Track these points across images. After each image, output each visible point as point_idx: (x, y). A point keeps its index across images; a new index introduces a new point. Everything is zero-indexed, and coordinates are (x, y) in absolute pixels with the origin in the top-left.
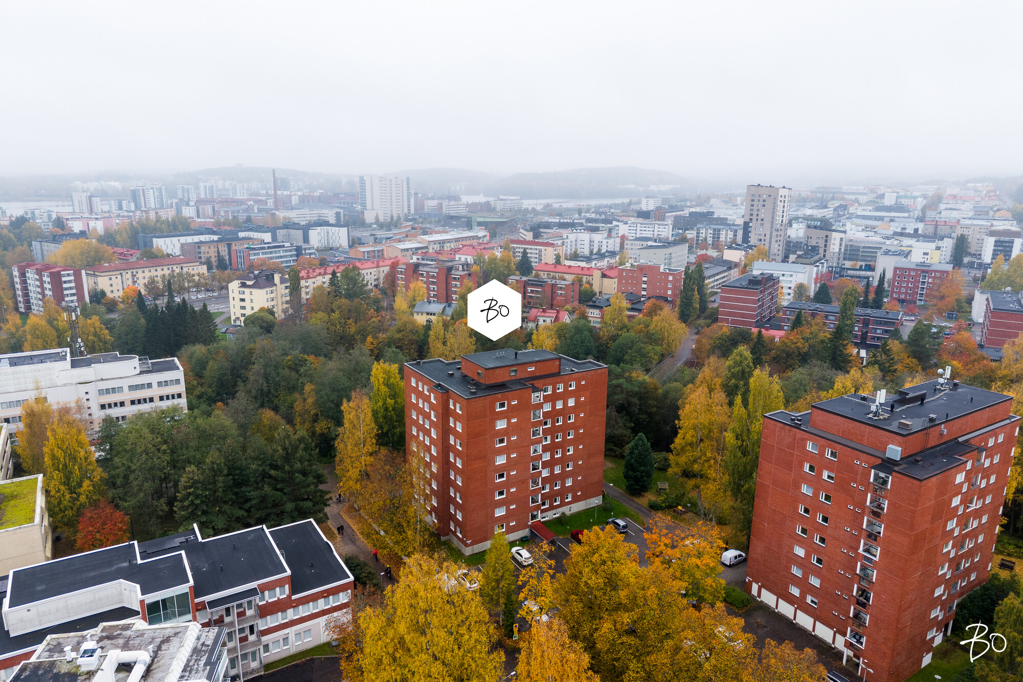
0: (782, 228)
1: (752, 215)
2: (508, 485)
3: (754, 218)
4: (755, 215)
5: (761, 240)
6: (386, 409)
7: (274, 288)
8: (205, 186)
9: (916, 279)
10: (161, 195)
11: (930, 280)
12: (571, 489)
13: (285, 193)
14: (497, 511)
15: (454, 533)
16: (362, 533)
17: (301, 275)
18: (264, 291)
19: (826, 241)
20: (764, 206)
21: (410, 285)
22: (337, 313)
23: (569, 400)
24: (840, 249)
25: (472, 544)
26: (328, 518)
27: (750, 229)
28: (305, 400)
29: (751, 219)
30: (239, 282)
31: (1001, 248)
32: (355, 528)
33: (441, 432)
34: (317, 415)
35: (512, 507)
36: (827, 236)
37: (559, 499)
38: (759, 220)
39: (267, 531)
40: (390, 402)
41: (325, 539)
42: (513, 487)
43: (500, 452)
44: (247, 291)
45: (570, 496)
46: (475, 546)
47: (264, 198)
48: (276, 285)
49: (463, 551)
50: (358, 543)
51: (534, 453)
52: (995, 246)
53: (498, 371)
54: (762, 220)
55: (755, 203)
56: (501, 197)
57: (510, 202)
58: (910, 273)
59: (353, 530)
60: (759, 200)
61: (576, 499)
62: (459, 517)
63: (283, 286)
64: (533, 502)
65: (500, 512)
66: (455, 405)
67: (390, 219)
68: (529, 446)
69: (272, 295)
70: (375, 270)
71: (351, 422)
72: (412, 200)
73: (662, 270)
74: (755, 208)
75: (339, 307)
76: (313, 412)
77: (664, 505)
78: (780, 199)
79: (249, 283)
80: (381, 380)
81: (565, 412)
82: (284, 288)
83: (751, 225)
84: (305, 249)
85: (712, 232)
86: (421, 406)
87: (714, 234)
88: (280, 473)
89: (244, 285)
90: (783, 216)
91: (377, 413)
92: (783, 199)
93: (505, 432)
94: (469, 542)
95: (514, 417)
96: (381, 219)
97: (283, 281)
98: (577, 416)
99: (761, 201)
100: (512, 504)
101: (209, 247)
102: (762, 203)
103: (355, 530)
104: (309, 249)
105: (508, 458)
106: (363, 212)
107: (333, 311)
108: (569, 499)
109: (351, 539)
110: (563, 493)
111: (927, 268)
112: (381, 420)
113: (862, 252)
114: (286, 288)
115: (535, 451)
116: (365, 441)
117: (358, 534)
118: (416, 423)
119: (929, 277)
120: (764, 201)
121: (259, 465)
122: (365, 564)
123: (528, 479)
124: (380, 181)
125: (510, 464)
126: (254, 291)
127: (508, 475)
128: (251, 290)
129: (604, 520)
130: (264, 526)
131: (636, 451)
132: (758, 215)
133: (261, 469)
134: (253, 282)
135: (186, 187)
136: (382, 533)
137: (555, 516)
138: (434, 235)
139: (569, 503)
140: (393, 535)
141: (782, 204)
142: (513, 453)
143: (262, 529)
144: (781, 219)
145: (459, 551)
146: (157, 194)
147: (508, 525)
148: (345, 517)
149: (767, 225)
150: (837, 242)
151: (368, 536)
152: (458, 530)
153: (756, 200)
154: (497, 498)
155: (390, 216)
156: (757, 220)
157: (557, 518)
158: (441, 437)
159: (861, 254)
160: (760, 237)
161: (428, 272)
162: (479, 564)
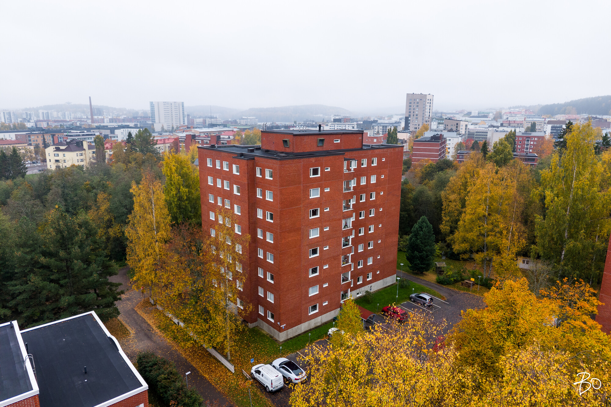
0: (430, 120)
1: (410, 112)
2: (321, 261)
3: (412, 114)
4: (412, 112)
5: (416, 128)
6: (180, 199)
7: (83, 152)
8: (43, 113)
9: (522, 142)
10: (10, 117)
11: (532, 143)
12: (372, 269)
13: (100, 117)
14: (311, 290)
15: (264, 319)
16: (159, 327)
17: (106, 146)
18: (74, 154)
19: (457, 127)
20: (417, 106)
21: (190, 147)
22: (133, 163)
23: (372, 177)
24: (465, 132)
25: (286, 328)
26: (118, 313)
27: (409, 122)
28: (98, 208)
29: (410, 115)
30: (54, 147)
31: (555, 131)
32: (150, 322)
33: (246, 206)
34: (111, 221)
35: (325, 285)
36: (457, 124)
37: (361, 278)
38: (415, 115)
39: (18, 333)
40: (184, 190)
41: (108, 334)
42: (325, 264)
43: (314, 224)
44: (61, 154)
45: (370, 275)
46: (290, 330)
47: (85, 120)
48: (84, 150)
49: (276, 337)
50: (154, 338)
51: (344, 227)
52: (551, 130)
53: (306, 138)
54: (417, 115)
55: (412, 105)
56: (243, 117)
57: (249, 120)
58: (518, 139)
59: (148, 325)
60: (414, 103)
61: (376, 278)
62: (271, 299)
63: (91, 151)
64: (344, 280)
65: (313, 292)
66: (262, 173)
67: (171, 129)
68: (340, 220)
69: (82, 157)
70: (162, 145)
71: (141, 206)
72: (186, 119)
73: (368, 136)
74: (412, 108)
75: (135, 159)
76: (106, 218)
77: (452, 279)
78: (427, 101)
79: (62, 148)
80: (174, 169)
81: (368, 189)
82: (91, 153)
83: (410, 118)
84: (111, 137)
85: (382, 128)
86: (219, 186)
87: (383, 129)
88: (53, 260)
89: (58, 149)
90: (430, 112)
91: (171, 204)
92: (429, 101)
93: (318, 202)
94: (283, 326)
95: (327, 187)
96: (166, 128)
97: (90, 147)
98: (378, 194)
99: (416, 103)
100: (325, 283)
101: (38, 137)
102: (416, 104)
103: (151, 324)
104: (114, 137)
105: (321, 231)
106: (153, 124)
107: (130, 162)
108: (370, 279)
109: (146, 335)
110: (364, 272)
111: (529, 135)
112: (175, 210)
113: (476, 135)
114: (94, 152)
115: (346, 225)
116: (158, 227)
117: (154, 328)
118: (214, 207)
119: (531, 141)
120: (418, 103)
121: (27, 253)
122: (164, 362)
123: (338, 255)
124: (164, 105)
125: (324, 239)
126: (67, 154)
127: (322, 251)
128: (64, 153)
129: (406, 296)
130: (15, 323)
131: (421, 233)
132: (414, 112)
133: (29, 257)
134: (65, 147)
135: (29, 112)
136: (182, 324)
137: (358, 296)
138: (203, 129)
139: (370, 282)
140: (197, 324)
141: (429, 104)
142: (326, 226)
143: (12, 327)
144: (428, 114)
145: (272, 337)
146: (7, 116)
147: (321, 305)
148: (140, 312)
149: (420, 118)
150: (464, 127)
151: (165, 329)
152: (269, 313)
153: (413, 103)
154: (311, 276)
155: (171, 127)
156: (413, 115)
157: (360, 298)
158: (247, 212)
159: (475, 136)
160: (416, 126)
161: (202, 140)
162: (297, 349)
